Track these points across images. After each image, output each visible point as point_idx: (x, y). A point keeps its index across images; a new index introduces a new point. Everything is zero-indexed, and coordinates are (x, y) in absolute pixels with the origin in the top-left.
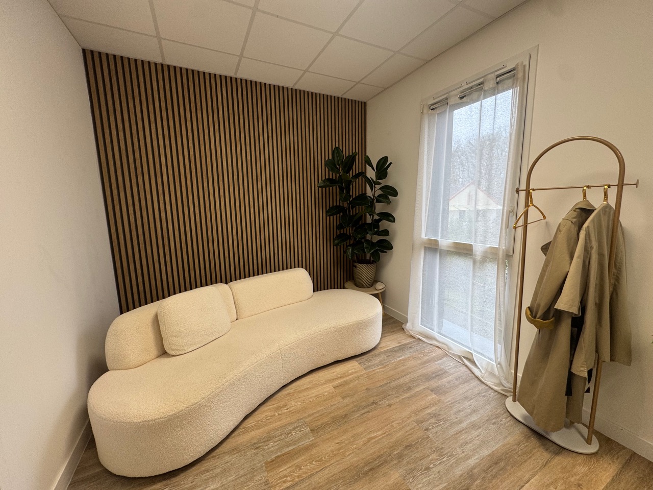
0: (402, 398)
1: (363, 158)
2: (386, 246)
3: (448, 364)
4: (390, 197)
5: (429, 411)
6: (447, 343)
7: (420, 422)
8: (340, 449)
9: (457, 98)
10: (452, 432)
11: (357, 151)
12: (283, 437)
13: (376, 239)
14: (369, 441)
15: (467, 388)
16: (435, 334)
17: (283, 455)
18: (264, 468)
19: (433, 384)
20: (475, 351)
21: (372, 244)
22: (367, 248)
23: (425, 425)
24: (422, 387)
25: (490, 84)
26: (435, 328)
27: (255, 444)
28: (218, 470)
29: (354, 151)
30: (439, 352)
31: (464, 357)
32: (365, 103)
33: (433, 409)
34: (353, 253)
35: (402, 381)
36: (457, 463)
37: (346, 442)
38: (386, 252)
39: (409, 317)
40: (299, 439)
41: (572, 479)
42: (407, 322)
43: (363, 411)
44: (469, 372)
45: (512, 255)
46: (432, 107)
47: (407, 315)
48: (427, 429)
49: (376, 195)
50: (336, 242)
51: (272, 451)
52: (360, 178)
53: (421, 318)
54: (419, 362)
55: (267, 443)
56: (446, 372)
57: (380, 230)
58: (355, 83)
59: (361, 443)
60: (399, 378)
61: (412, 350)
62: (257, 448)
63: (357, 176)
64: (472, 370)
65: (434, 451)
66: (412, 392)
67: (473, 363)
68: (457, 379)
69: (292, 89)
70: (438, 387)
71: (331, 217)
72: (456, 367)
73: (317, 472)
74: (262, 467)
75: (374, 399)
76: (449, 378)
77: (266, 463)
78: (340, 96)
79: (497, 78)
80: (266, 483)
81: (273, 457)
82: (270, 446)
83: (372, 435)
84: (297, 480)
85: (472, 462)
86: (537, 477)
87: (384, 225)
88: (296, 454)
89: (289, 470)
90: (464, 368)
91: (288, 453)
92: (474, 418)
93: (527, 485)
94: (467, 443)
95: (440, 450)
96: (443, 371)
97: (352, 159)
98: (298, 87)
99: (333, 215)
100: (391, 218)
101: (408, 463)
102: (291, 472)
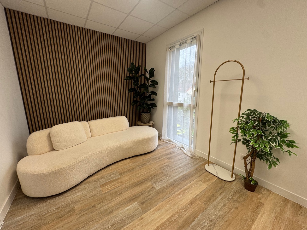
0: (156, 161)
1: (143, 68)
2: (154, 106)
3: (175, 150)
4: (156, 85)
5: (165, 164)
6: (175, 142)
7: (160, 168)
8: (130, 178)
9: (179, 46)
10: (172, 170)
11: (141, 65)
12: (108, 177)
13: (150, 102)
14: (141, 175)
15: (180, 156)
16: (172, 140)
17: (107, 182)
18: (100, 187)
19: (168, 156)
20: (184, 144)
21: (148, 105)
22: (146, 106)
23: (163, 169)
24: (164, 158)
25: (189, 41)
26: (172, 138)
27: (96, 180)
28: (81, 189)
29: (139, 65)
30: (173, 146)
31: (182, 147)
32: (145, 44)
33: (167, 164)
34: (140, 109)
35: (157, 156)
36: (172, 178)
37: (133, 176)
38: (154, 108)
39: (163, 134)
40: (114, 177)
41: (207, 179)
42: (162, 136)
43: (140, 167)
44: (182, 152)
45: (196, 107)
46: (170, 48)
47: (162, 134)
48: (163, 170)
49: (149, 84)
50: (133, 104)
51: (103, 182)
52: (142, 76)
53: (167, 134)
54: (165, 150)
55: (101, 179)
56: (174, 152)
57: (152, 99)
58: (140, 35)
59: (138, 176)
60: (156, 155)
61: (163, 146)
62: (97, 181)
63: (141, 76)
64: (183, 151)
65: (164, 176)
66: (160, 159)
67: (184, 148)
68: (177, 154)
69: (112, 35)
70: (170, 157)
71: (131, 93)
72: (178, 150)
73: (120, 186)
74: (99, 186)
75: (145, 162)
76: (174, 154)
77: (100, 185)
78: (134, 40)
79: (191, 39)
80: (100, 191)
81: (103, 183)
82: (102, 180)
83: (143, 173)
84: (112, 189)
85: (176, 177)
86: (197, 179)
87: (153, 96)
88: (112, 181)
89: (109, 186)
90: (181, 151)
91: (110, 181)
92: (181, 165)
93: (193, 182)
94: (176, 172)
95: (166, 176)
96: (173, 152)
97: (139, 68)
98: (114, 34)
99: (132, 92)
100: (155, 94)
101: (155, 180)
102: (110, 187)
